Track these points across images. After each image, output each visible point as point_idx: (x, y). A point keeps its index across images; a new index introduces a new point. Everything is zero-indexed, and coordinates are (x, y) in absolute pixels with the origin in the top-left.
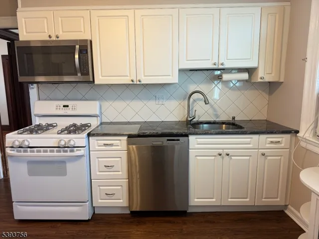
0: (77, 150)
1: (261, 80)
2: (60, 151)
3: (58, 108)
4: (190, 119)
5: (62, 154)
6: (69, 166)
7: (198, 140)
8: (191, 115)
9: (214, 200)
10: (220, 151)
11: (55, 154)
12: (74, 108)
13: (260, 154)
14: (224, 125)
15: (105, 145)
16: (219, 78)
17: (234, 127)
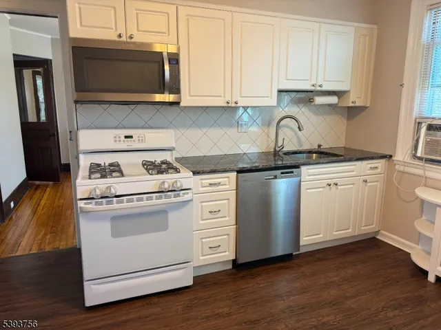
0: (184, 194)
1: (353, 105)
2: (160, 198)
3: (117, 139)
4: (278, 149)
5: (164, 201)
6: (173, 217)
7: (309, 171)
8: (280, 144)
9: (321, 236)
10: (329, 181)
11: (154, 202)
12: (141, 139)
13: (362, 180)
14: (314, 155)
15: (211, 185)
16: (310, 101)
17: (325, 155)
